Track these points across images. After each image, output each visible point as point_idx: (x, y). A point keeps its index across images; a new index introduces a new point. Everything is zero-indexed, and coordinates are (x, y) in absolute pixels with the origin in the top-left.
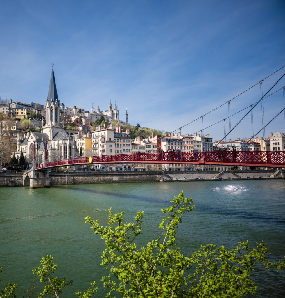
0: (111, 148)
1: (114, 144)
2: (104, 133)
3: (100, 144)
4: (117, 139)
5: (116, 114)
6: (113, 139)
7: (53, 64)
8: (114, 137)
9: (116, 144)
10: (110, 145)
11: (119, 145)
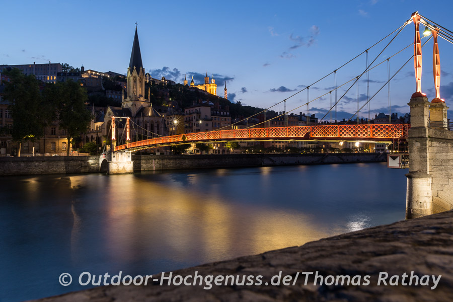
0: (207, 128)
1: (211, 122)
2: (200, 109)
3: (195, 123)
4: (215, 117)
5: (214, 89)
6: (209, 117)
7: (136, 24)
8: (212, 115)
9: (213, 123)
11: (217, 124)
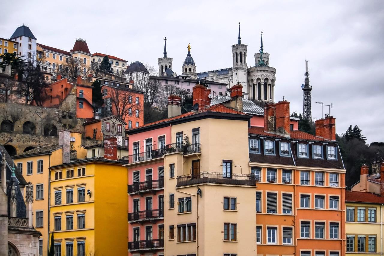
0: (230, 218)
1: (252, 191)
3: (172, 196)
4: (269, 169)
5: (266, 85)
8: (253, 158)
9: (259, 194)
10: (227, 199)
11: (280, 199)
